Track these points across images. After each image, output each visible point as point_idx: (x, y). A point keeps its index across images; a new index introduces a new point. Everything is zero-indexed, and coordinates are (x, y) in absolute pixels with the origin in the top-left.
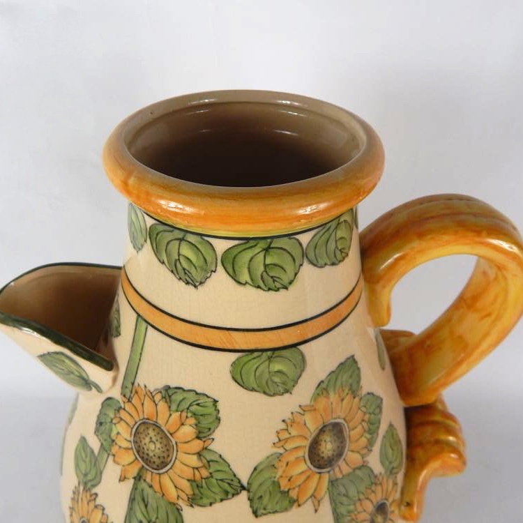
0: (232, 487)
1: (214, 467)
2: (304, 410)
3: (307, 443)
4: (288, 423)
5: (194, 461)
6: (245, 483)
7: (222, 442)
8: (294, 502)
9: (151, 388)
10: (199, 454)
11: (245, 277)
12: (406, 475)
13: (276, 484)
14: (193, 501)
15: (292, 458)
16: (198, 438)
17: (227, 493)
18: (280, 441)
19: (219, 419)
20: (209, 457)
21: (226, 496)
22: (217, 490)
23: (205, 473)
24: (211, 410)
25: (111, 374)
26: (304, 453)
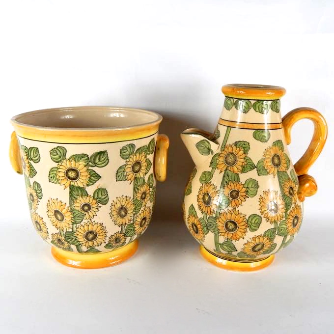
0: (253, 167)
1: (248, 161)
2: (270, 148)
3: (271, 157)
4: (267, 151)
5: (243, 160)
6: (256, 166)
7: (250, 154)
8: (268, 173)
9: (231, 144)
10: (244, 158)
11: (257, 110)
12: (299, 187)
13: (264, 167)
14: (242, 172)
15: (268, 160)
16: (244, 154)
17: (251, 168)
18: (264, 155)
19: (249, 148)
20: (247, 158)
21: (251, 169)
22: (249, 167)
23: (246, 163)
24: (247, 146)
25: (218, 145)
26: (270, 160)
